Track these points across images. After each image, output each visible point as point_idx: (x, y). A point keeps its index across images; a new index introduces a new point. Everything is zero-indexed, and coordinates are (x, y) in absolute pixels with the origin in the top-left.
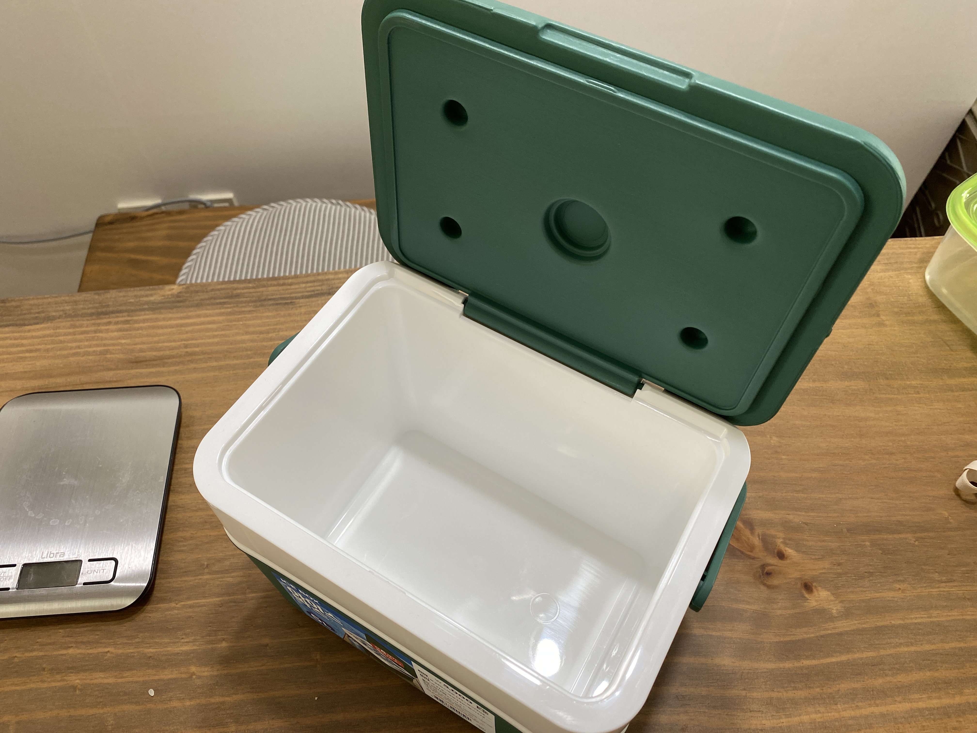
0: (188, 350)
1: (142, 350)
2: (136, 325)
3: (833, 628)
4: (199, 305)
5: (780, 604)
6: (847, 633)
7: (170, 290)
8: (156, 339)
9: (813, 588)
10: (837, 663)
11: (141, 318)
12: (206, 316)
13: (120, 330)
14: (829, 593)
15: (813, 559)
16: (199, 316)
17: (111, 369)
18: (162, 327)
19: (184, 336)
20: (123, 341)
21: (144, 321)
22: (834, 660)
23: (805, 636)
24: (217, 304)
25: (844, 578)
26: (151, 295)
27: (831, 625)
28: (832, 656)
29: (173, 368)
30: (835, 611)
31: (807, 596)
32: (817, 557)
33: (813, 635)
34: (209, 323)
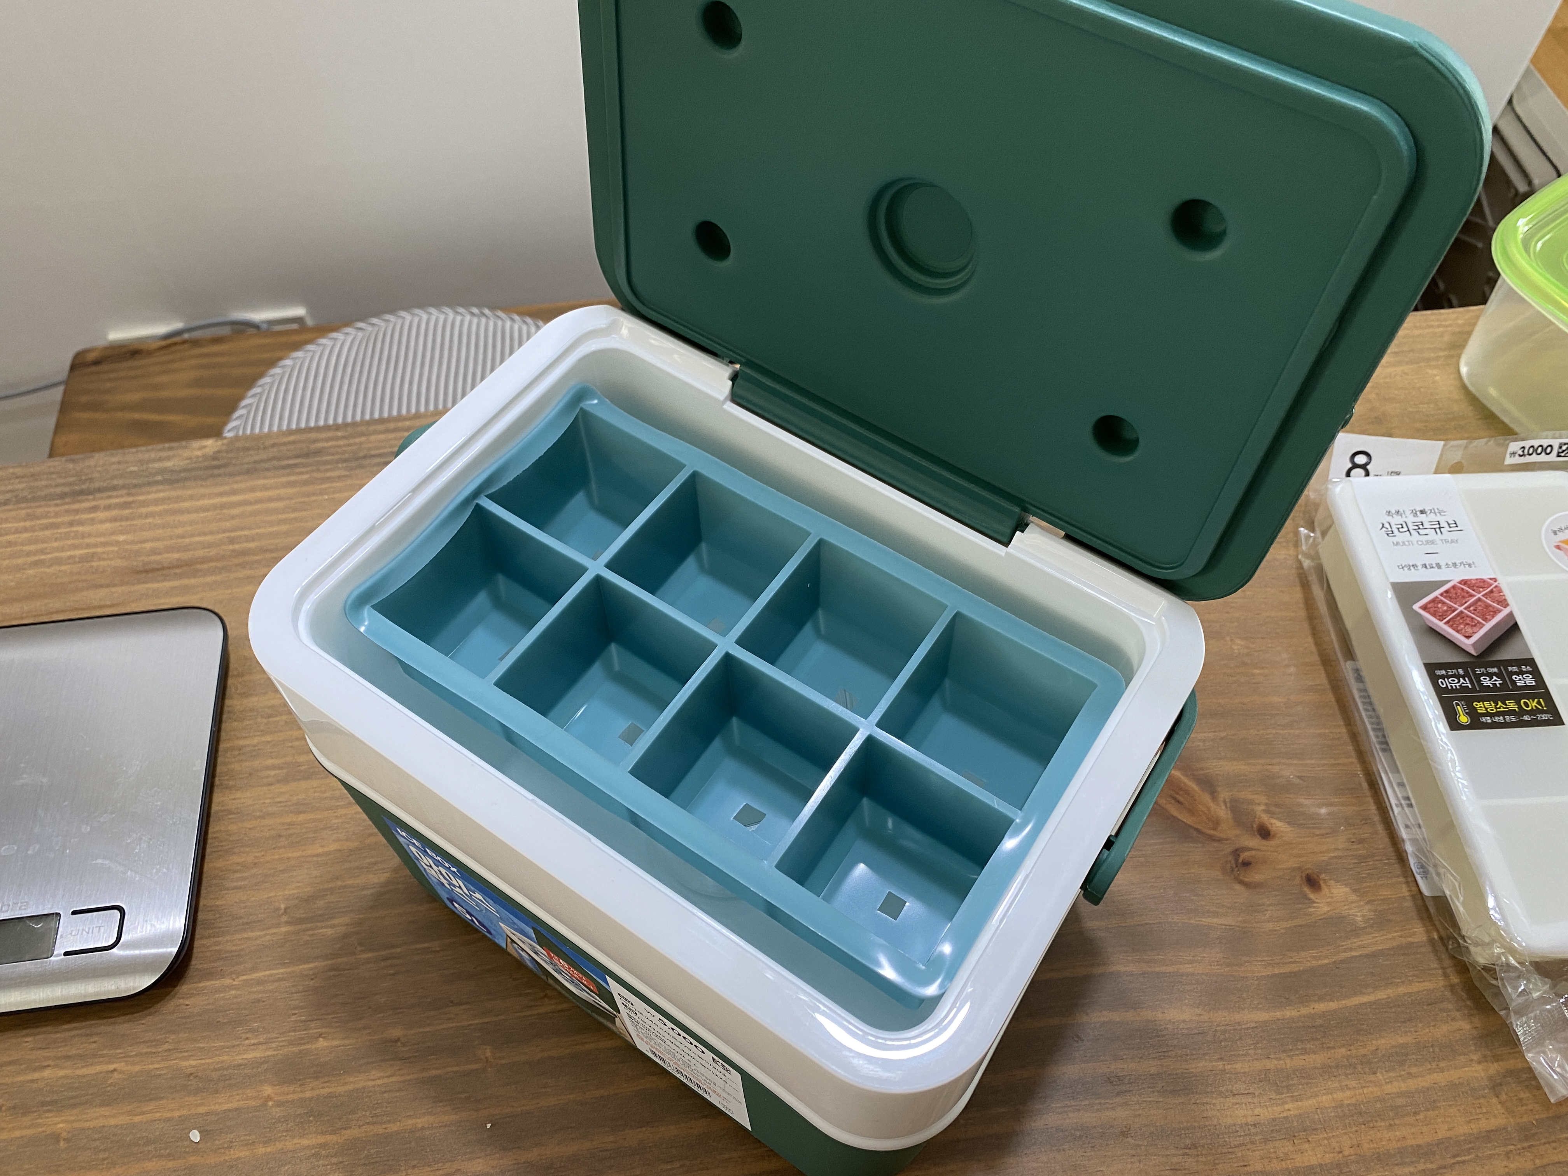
0: (237, 547)
1: (154, 552)
2: (143, 510)
3: (1360, 947)
4: (251, 471)
5: (1269, 912)
6: (1381, 953)
7: (200, 449)
8: (180, 531)
9: (1321, 882)
10: (1371, 1004)
11: (151, 497)
12: (266, 488)
13: (114, 519)
14: (1348, 889)
15: (1317, 835)
16: (253, 489)
17: (101, 586)
18: (188, 511)
19: (228, 524)
20: (122, 538)
21: (156, 502)
22: (1365, 999)
23: (1315, 963)
24: (284, 467)
25: (1371, 863)
26: (168, 458)
27: (1355, 943)
28: (1362, 993)
29: (209, 579)
30: (1359, 919)
31: (1312, 896)
32: (1324, 832)
33: (1326, 961)
34: (270, 500)
